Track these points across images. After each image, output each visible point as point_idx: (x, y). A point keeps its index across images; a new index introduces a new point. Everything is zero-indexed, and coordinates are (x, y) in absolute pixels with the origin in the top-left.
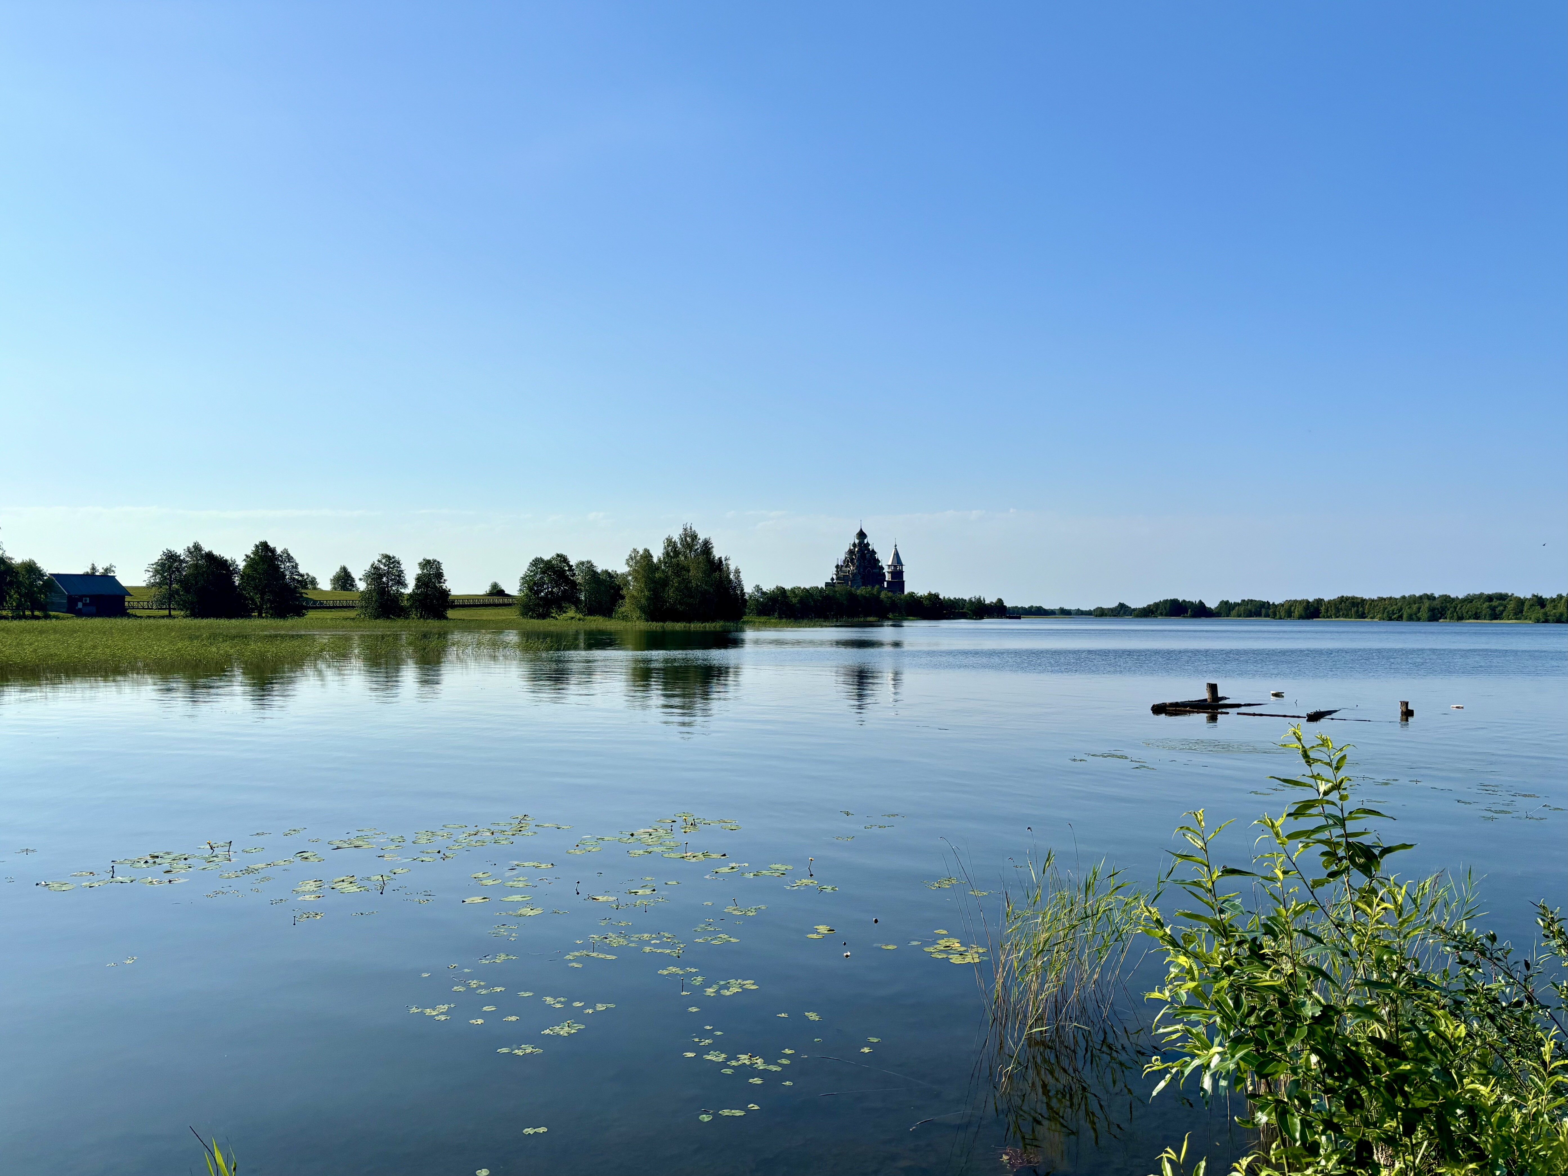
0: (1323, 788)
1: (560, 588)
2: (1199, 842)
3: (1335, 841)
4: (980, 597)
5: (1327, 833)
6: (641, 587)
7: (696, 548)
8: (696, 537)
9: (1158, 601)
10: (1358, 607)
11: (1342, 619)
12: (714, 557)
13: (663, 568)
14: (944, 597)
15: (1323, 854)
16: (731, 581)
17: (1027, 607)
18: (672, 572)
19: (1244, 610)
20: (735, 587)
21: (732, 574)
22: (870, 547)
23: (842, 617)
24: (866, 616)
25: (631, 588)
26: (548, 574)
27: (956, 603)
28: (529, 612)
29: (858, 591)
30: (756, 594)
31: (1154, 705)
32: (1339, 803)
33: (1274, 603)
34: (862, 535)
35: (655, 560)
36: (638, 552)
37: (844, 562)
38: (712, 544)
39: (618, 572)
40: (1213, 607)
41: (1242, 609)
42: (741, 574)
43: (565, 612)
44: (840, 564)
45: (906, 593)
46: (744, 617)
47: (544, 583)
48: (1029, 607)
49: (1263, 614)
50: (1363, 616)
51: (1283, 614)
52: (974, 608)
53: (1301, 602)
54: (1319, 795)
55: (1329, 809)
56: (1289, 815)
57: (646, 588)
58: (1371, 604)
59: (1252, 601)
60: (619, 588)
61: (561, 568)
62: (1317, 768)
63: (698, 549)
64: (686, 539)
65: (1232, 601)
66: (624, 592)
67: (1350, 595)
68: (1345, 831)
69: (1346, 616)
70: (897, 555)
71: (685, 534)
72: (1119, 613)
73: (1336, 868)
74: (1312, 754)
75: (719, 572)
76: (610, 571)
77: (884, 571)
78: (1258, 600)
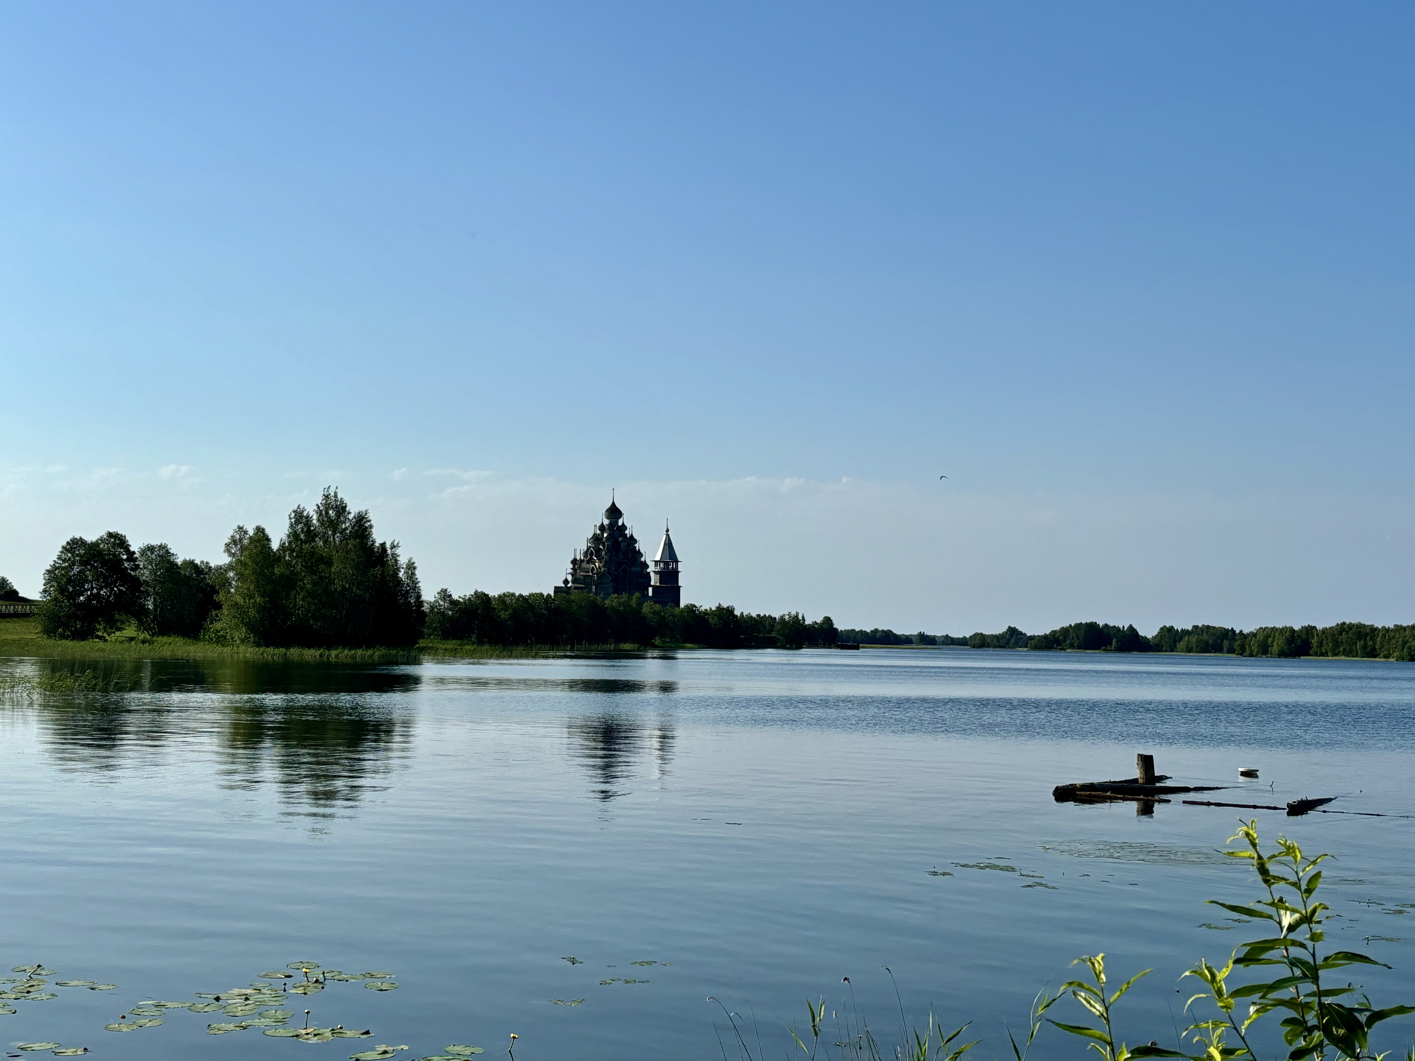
0: (1287, 919)
1: (112, 589)
2: (1097, 1006)
3: (1303, 1002)
4: (798, 613)
5: (1292, 990)
6: (248, 589)
7: (344, 526)
8: (344, 508)
9: (1068, 625)
10: (1365, 640)
11: (1343, 658)
12: (374, 542)
13: (287, 558)
14: (742, 613)
15: (1287, 1022)
16: (400, 582)
17: (868, 631)
18: (302, 566)
19: (1198, 641)
20: (407, 592)
21: (403, 571)
22: (627, 532)
23: (580, 642)
24: (619, 640)
25: (233, 590)
26: (92, 566)
27: (761, 622)
28: (59, 627)
29: (607, 602)
30: (442, 603)
31: (1057, 788)
32: (1309, 944)
33: (1241, 631)
34: (614, 512)
35: (275, 545)
36: (246, 532)
37: (586, 554)
38: (369, 521)
39: (212, 565)
40: (1149, 636)
41: (1194, 639)
42: (417, 572)
43: (119, 629)
44: (578, 558)
45: (682, 605)
46: (420, 641)
47: (86, 581)
48: (872, 631)
49: (1225, 649)
50: (1372, 653)
51: (1255, 648)
52: (787, 630)
53: (1283, 631)
54: (1282, 931)
55: (1295, 952)
56: (1237, 961)
57: (258, 591)
58: (1384, 636)
59: (1208, 627)
60: (214, 591)
61: (114, 555)
62: (1280, 889)
63: (346, 529)
64: (327, 513)
65: (1179, 627)
66: (221, 597)
67: (1354, 621)
68: (1318, 988)
69: (1348, 653)
70: (669, 545)
71: (325, 504)
72: (1008, 642)
73: (1304, 1043)
74: (1273, 869)
75: (381, 567)
76: (198, 562)
77: (648, 570)
78: (1217, 626)
